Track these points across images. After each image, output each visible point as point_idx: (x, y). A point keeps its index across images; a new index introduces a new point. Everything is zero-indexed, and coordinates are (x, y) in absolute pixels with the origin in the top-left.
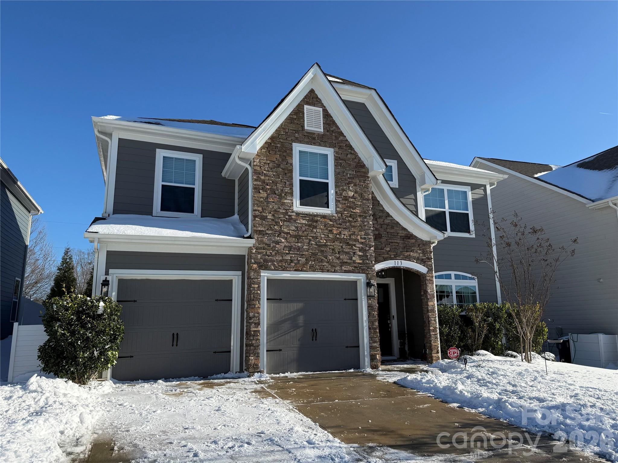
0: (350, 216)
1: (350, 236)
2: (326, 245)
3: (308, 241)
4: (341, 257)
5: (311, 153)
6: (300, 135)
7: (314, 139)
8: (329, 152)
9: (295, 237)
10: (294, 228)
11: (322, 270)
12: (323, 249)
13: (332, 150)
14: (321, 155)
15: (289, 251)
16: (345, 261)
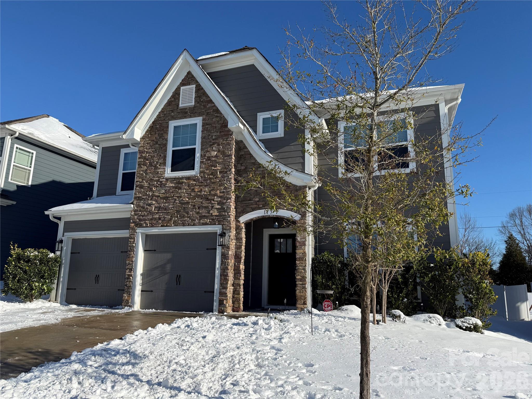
0: (211, 174)
1: (210, 192)
2: (188, 203)
3: (173, 200)
4: (200, 211)
5: (184, 126)
6: (175, 113)
7: (186, 113)
8: (198, 121)
9: (164, 198)
10: (163, 191)
11: (184, 225)
12: (185, 206)
13: (201, 118)
14: (191, 125)
15: (158, 211)
16: (203, 214)
